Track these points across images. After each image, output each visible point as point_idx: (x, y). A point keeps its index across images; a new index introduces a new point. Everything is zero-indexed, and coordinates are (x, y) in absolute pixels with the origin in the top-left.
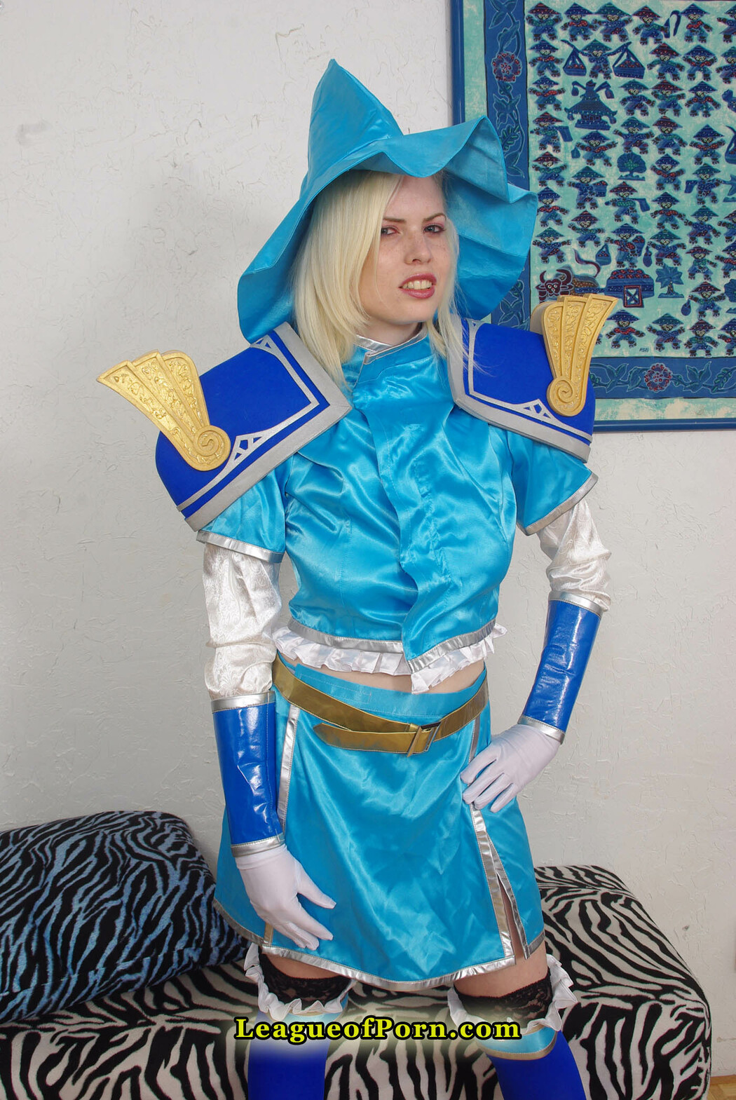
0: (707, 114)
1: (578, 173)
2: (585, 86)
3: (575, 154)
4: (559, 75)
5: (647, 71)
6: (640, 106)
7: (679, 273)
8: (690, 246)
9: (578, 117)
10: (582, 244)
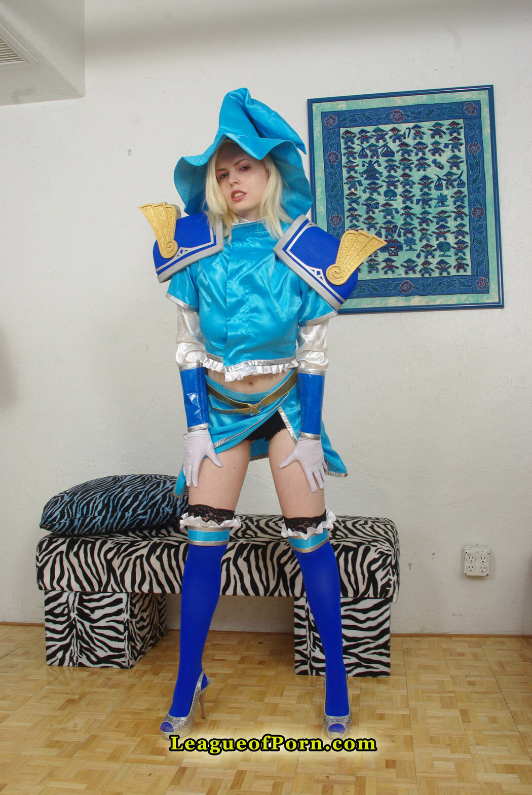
0: (425, 170)
1: (366, 199)
2: (368, 163)
3: (364, 192)
4: (356, 159)
5: (396, 154)
6: (393, 169)
7: (414, 240)
8: (419, 228)
9: (365, 176)
10: (369, 229)
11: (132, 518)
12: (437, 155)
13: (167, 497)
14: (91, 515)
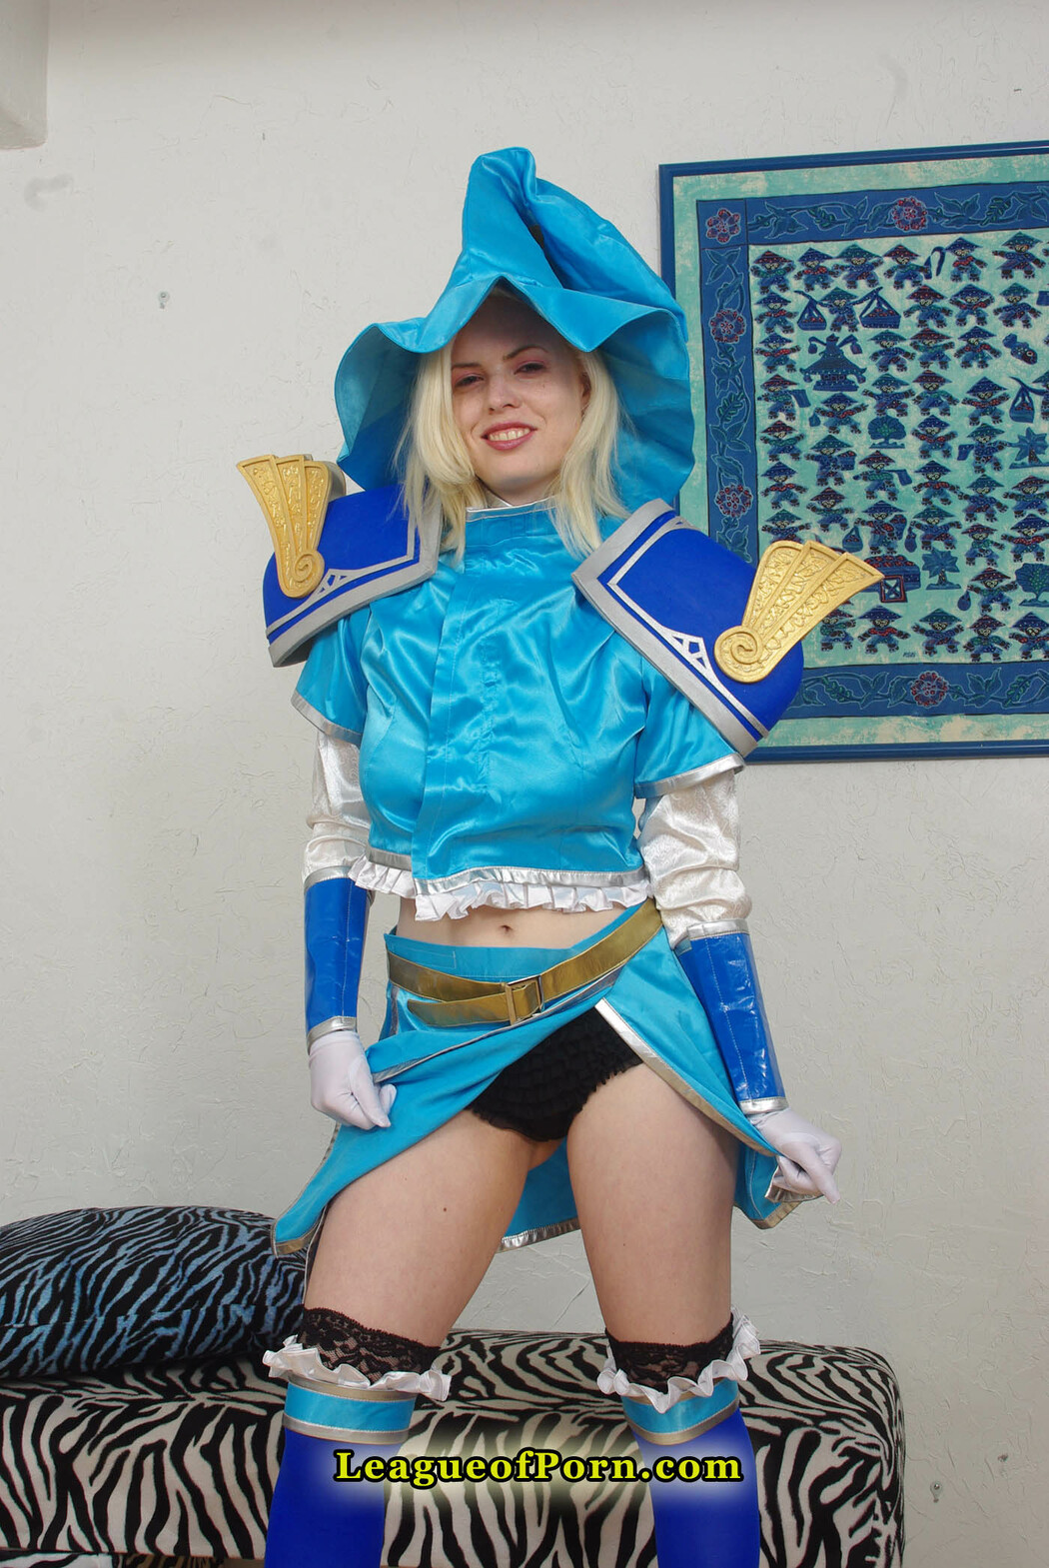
0: (983, 364)
1: (818, 444)
2: (825, 342)
3: (814, 421)
4: (792, 331)
5: (903, 319)
6: (896, 361)
7: (953, 558)
8: (966, 525)
9: (816, 378)
10: (825, 527)
11: (136, 1333)
12: (1018, 323)
13: (238, 1274)
14: (18, 1322)
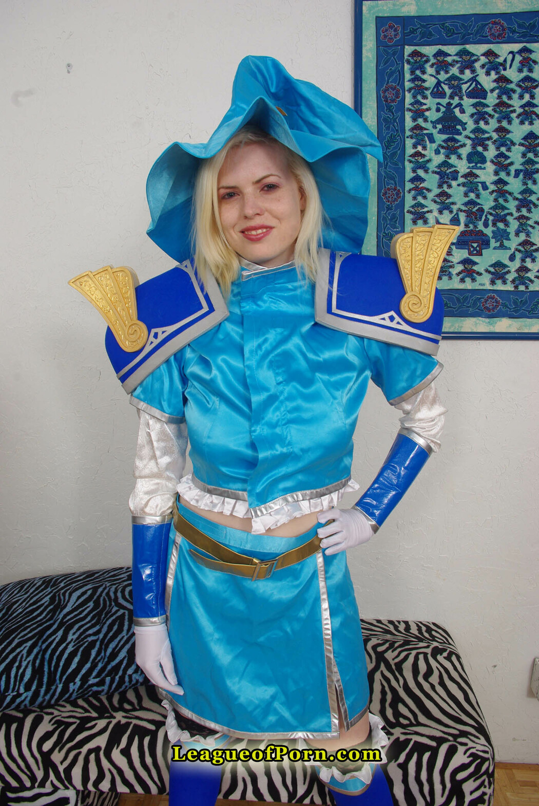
0: (531, 123)
1: (439, 165)
2: (445, 106)
3: (437, 152)
4: (427, 98)
5: (489, 94)
6: (483, 119)
7: (508, 233)
8: (516, 215)
9: (439, 126)
10: (441, 212)
11: (81, 691)
14: (12, 692)
